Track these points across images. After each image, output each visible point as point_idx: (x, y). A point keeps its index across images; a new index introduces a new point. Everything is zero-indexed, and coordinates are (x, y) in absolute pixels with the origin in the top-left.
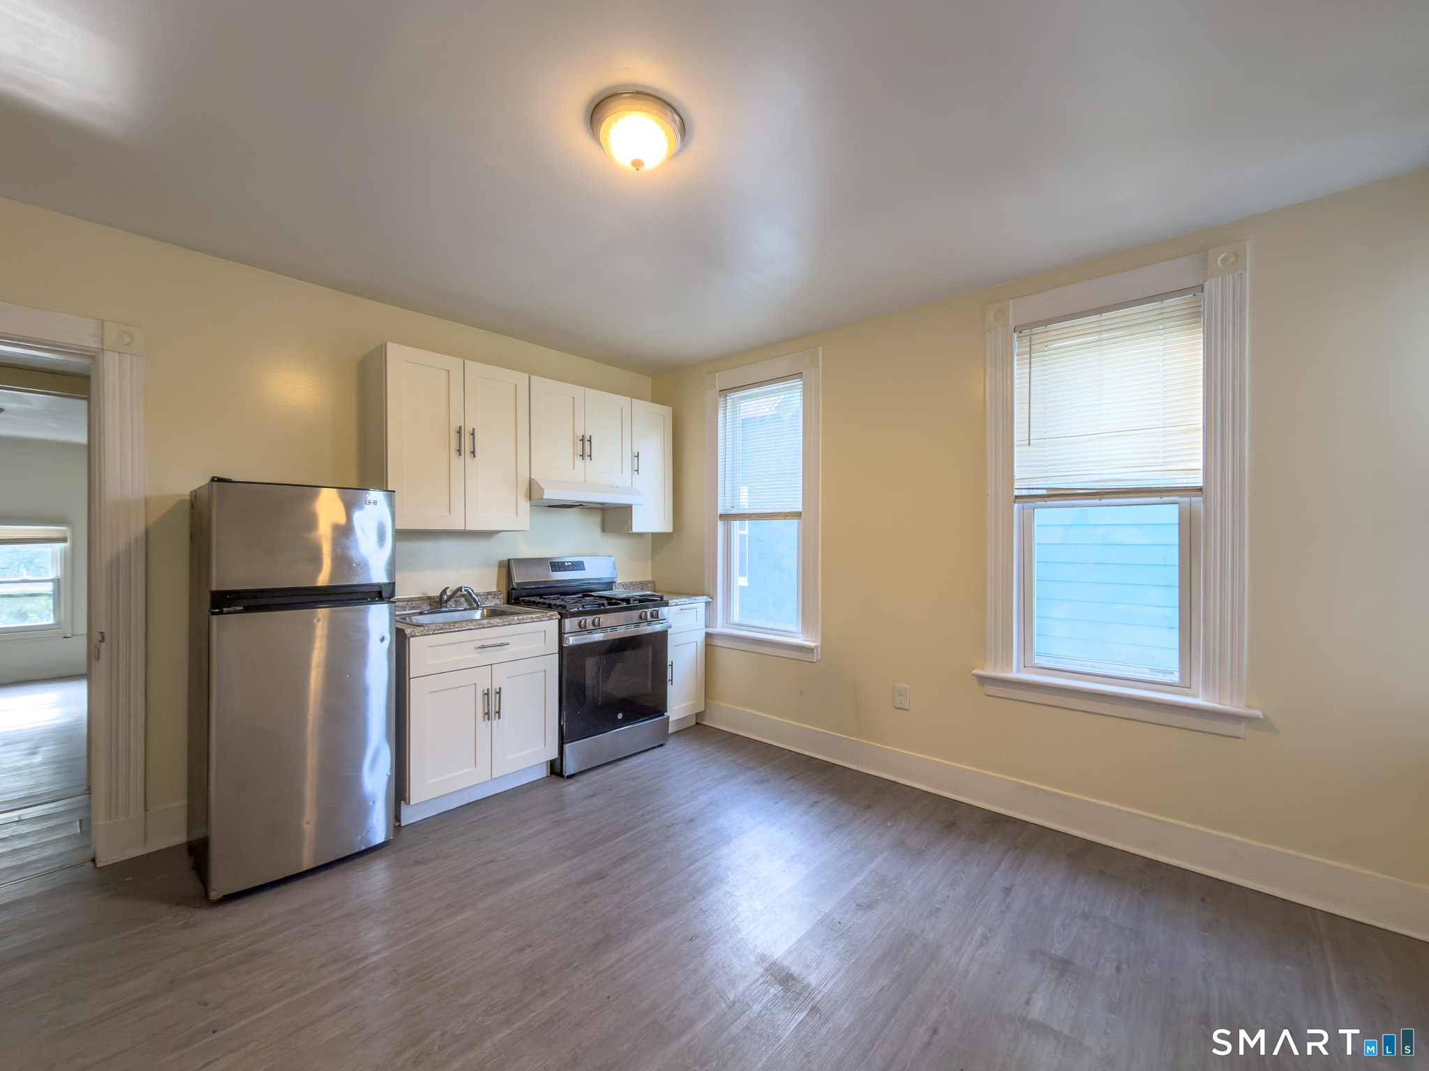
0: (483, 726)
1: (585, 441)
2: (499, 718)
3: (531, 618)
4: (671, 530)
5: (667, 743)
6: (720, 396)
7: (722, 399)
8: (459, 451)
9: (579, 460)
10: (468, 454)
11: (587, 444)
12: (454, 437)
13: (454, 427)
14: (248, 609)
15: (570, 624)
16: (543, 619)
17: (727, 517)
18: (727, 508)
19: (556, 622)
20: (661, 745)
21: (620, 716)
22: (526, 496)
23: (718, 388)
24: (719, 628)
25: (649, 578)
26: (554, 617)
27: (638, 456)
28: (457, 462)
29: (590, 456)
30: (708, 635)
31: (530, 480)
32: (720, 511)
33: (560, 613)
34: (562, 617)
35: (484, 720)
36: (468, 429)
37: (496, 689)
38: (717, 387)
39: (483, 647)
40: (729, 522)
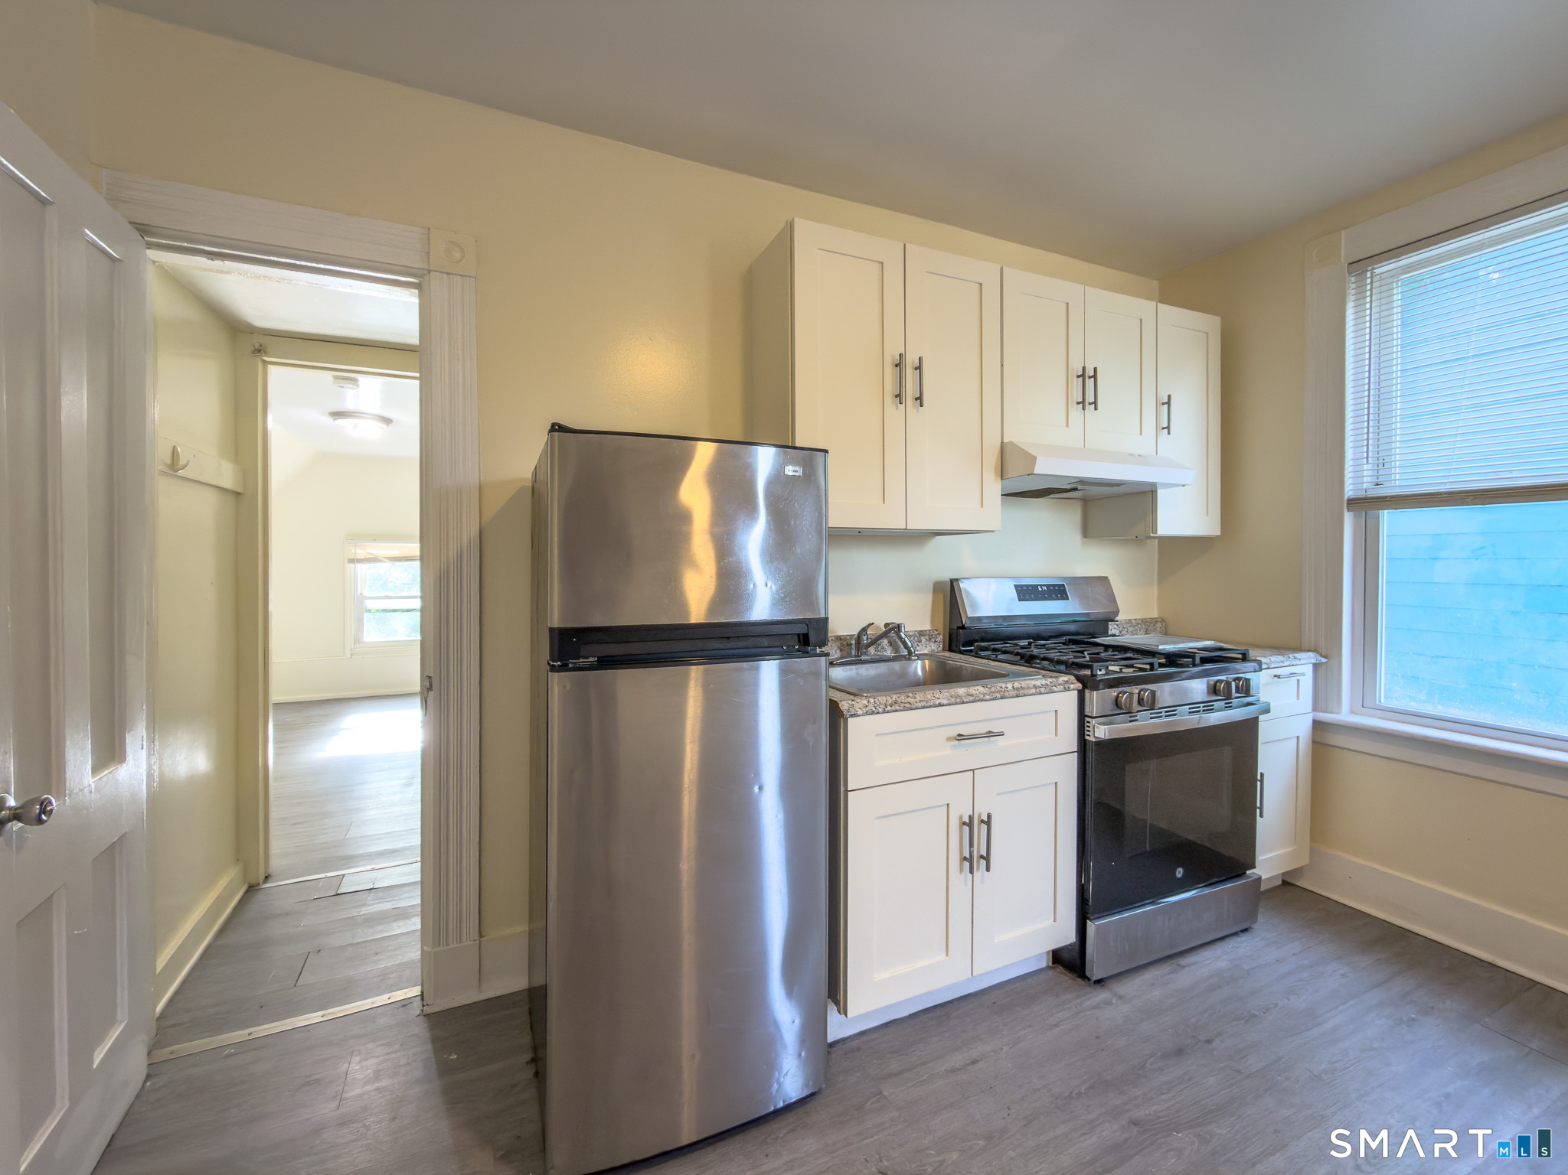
0: (960, 880)
1: (1087, 377)
2: (988, 869)
3: (1035, 687)
4: (1215, 531)
5: (1256, 926)
6: (1350, 273)
7: (1353, 279)
8: (899, 396)
9: (1076, 412)
10: (910, 401)
11: (1090, 383)
12: (890, 373)
13: (892, 354)
14: (607, 663)
15: (1097, 700)
16: (1055, 689)
17: (1367, 505)
18: (1365, 486)
19: (1075, 695)
20: (1245, 930)
21: (1180, 872)
22: (996, 472)
23: (1344, 259)
24: (1344, 713)
25: (1155, 614)
26: (1072, 686)
27: (1168, 403)
28: (894, 413)
29: (1095, 403)
30: (1317, 725)
31: (1003, 446)
32: (1349, 491)
33: (1079, 679)
34: (1085, 687)
35: (961, 870)
36: (911, 360)
37: (980, 816)
38: (1342, 259)
39: (960, 737)
40: (1372, 513)
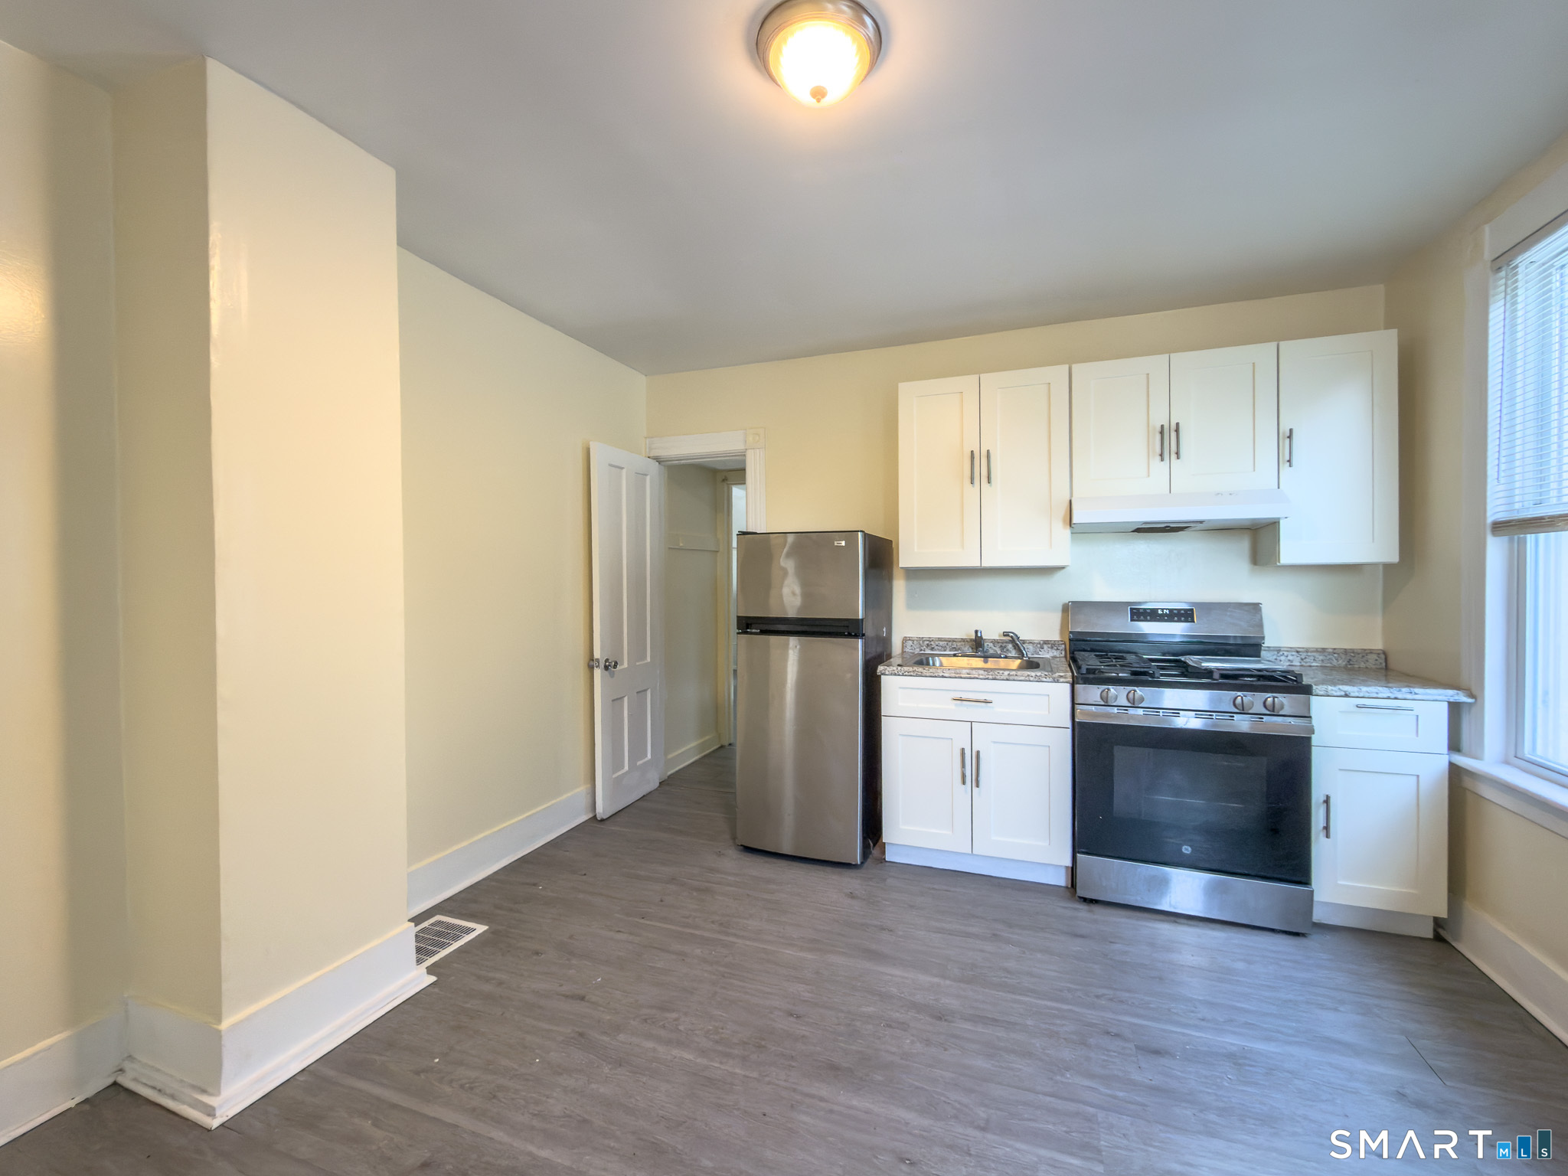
0: (961, 789)
2: (978, 787)
3: (1028, 675)
4: (1396, 557)
6: (1495, 270)
8: (972, 478)
9: (1157, 462)
10: (984, 480)
12: (967, 464)
13: (967, 453)
14: (763, 632)
15: (1088, 692)
16: (1044, 679)
17: (1514, 527)
18: (1516, 508)
19: (1068, 687)
21: (1187, 850)
22: (1064, 521)
23: (1489, 255)
24: (1487, 761)
25: (1378, 645)
26: (1063, 680)
27: (1291, 436)
28: (971, 491)
29: (1179, 453)
30: (1455, 773)
31: (1070, 501)
32: (1491, 515)
34: (1073, 681)
35: (962, 783)
36: (983, 451)
38: (1485, 254)
39: (960, 700)
40: (1521, 536)
